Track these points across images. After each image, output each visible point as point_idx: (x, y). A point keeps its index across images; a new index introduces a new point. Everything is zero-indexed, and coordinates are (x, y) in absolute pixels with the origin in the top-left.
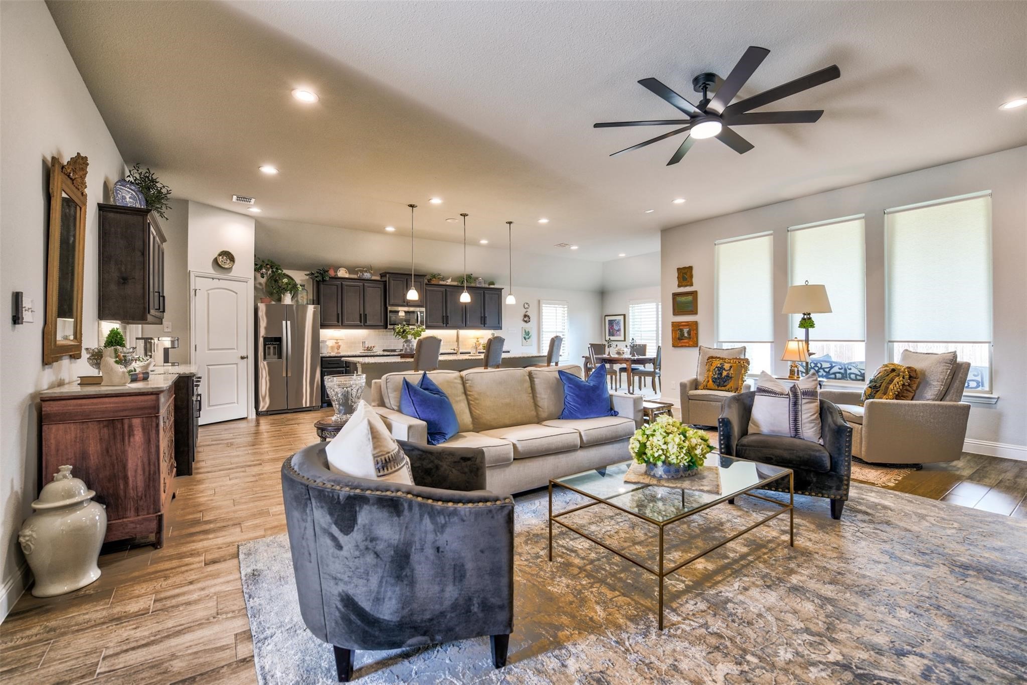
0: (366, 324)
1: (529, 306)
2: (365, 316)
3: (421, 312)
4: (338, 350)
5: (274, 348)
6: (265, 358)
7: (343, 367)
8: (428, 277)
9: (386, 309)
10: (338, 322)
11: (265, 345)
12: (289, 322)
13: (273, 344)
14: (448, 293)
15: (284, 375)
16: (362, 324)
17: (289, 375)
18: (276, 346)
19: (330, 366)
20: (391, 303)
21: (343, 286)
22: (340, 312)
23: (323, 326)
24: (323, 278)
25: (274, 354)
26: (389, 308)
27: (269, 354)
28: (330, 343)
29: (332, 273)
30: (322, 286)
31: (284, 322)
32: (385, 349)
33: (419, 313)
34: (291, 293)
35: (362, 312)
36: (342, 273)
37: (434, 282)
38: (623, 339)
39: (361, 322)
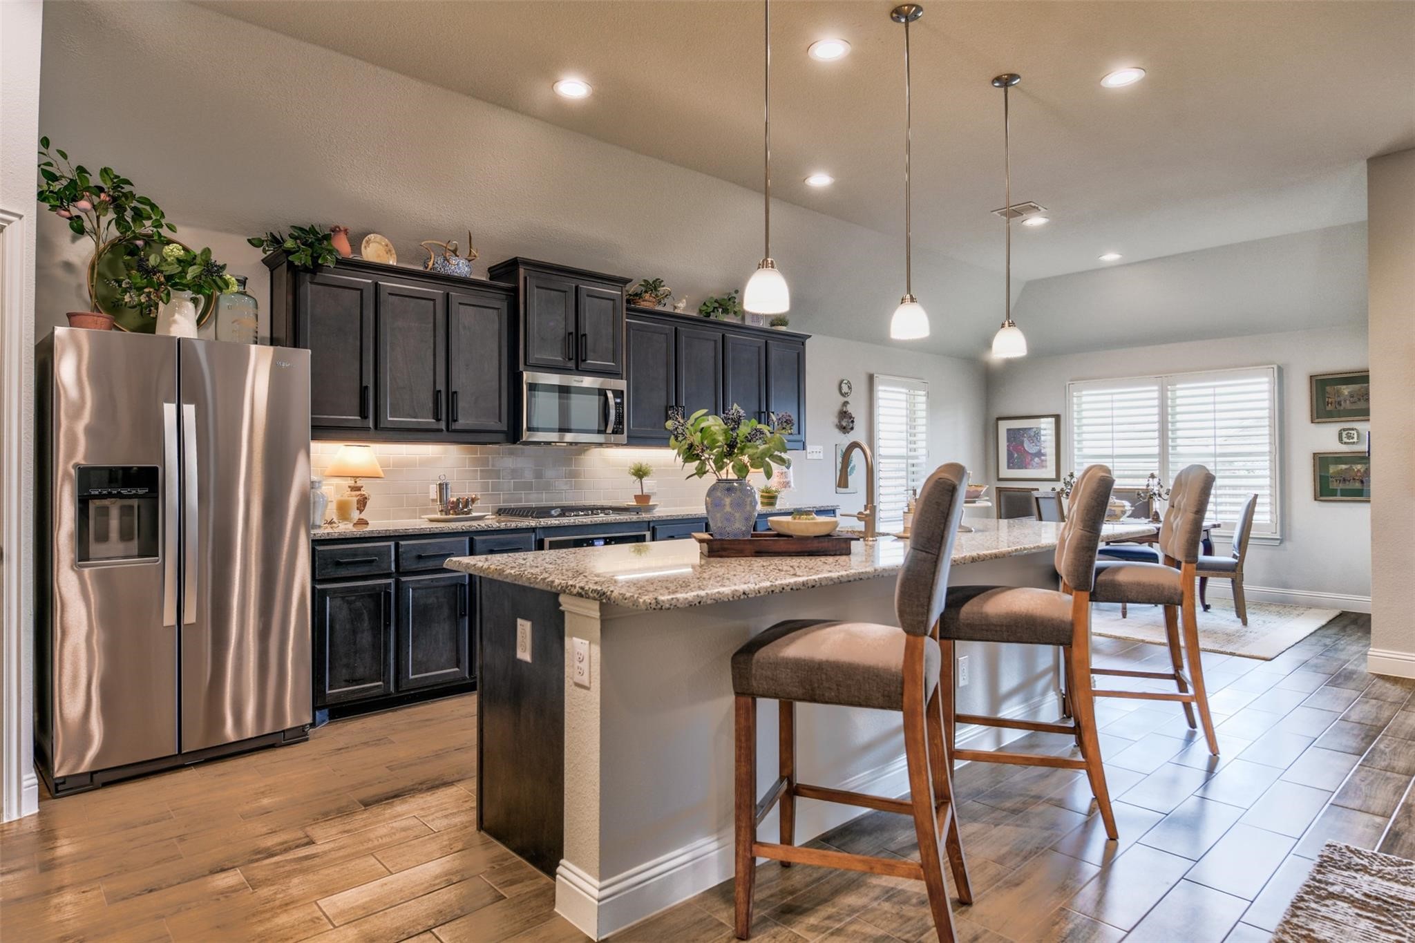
0: (455, 426)
1: (850, 388)
2: (452, 396)
3: (618, 394)
4: (361, 511)
5: (126, 511)
6: (83, 555)
7: (388, 576)
8: (632, 288)
9: (516, 379)
10: (364, 416)
11: (83, 504)
12: (189, 410)
13: (119, 496)
14: (683, 340)
15: (169, 619)
16: (443, 425)
17: (190, 617)
18: (135, 502)
19: (344, 572)
20: (531, 361)
21: (383, 295)
22: (369, 382)
23: (322, 430)
24: (315, 259)
25: (125, 536)
26: (527, 377)
27: (103, 537)
28: (332, 492)
29: (343, 246)
30: (309, 290)
31: (169, 410)
32: (502, 505)
33: (610, 395)
34: (195, 301)
35: (441, 386)
36: (374, 251)
37: (647, 303)
38: (1053, 476)
39: (438, 420)
